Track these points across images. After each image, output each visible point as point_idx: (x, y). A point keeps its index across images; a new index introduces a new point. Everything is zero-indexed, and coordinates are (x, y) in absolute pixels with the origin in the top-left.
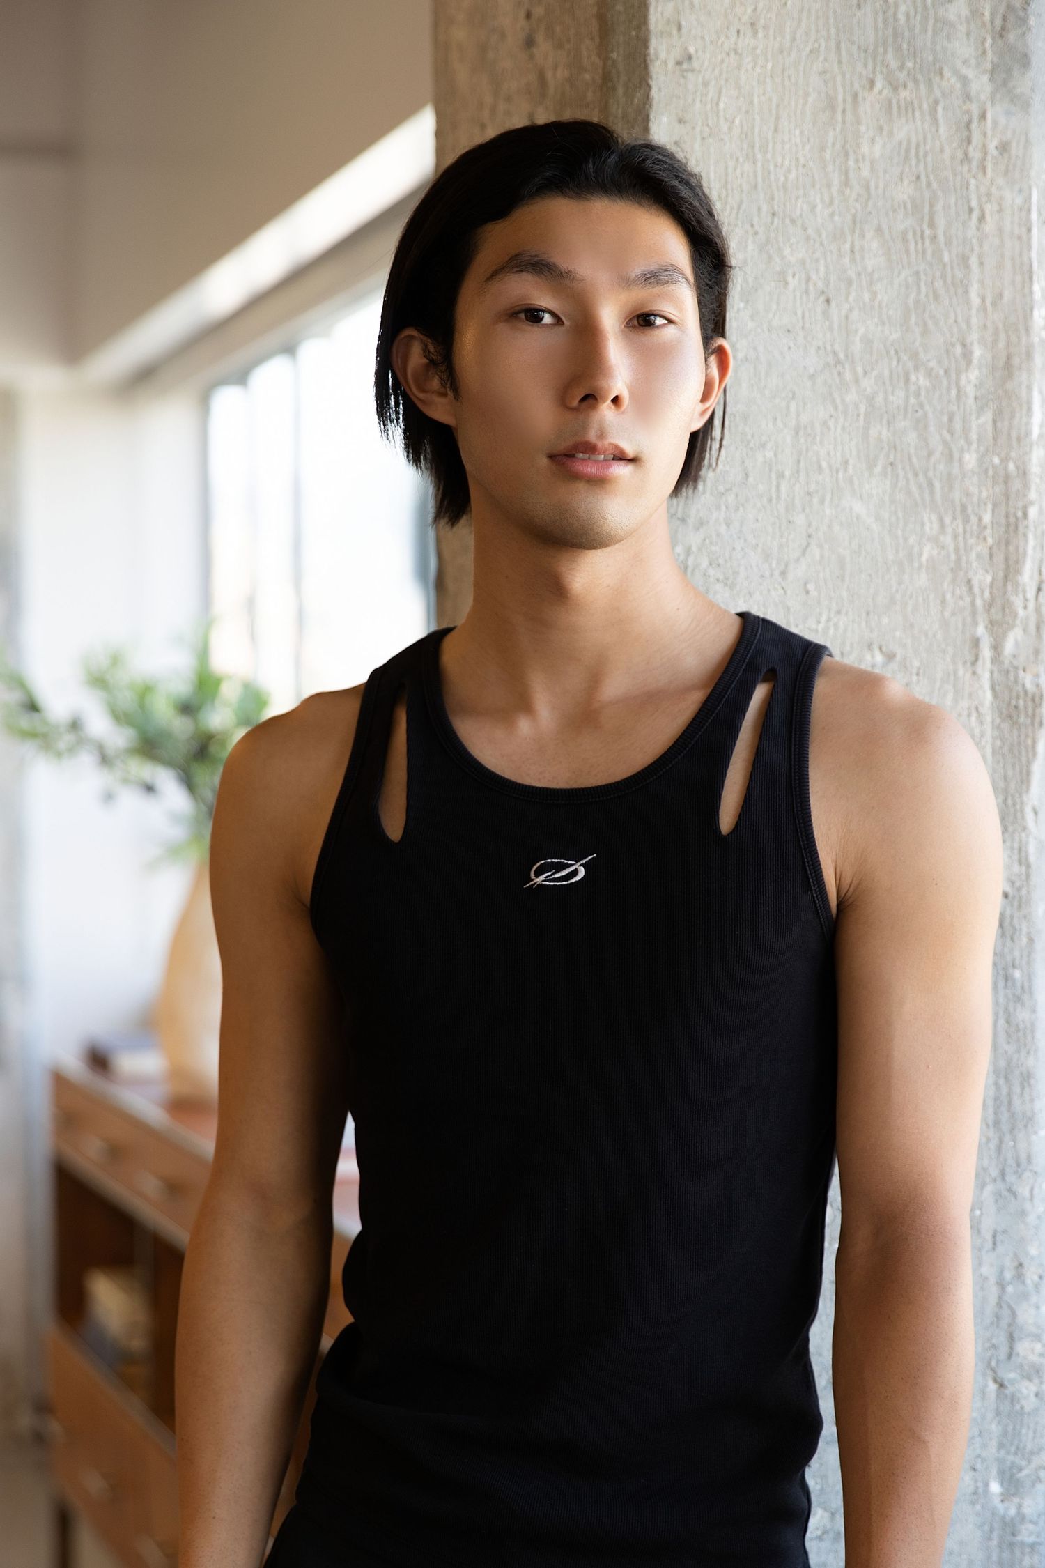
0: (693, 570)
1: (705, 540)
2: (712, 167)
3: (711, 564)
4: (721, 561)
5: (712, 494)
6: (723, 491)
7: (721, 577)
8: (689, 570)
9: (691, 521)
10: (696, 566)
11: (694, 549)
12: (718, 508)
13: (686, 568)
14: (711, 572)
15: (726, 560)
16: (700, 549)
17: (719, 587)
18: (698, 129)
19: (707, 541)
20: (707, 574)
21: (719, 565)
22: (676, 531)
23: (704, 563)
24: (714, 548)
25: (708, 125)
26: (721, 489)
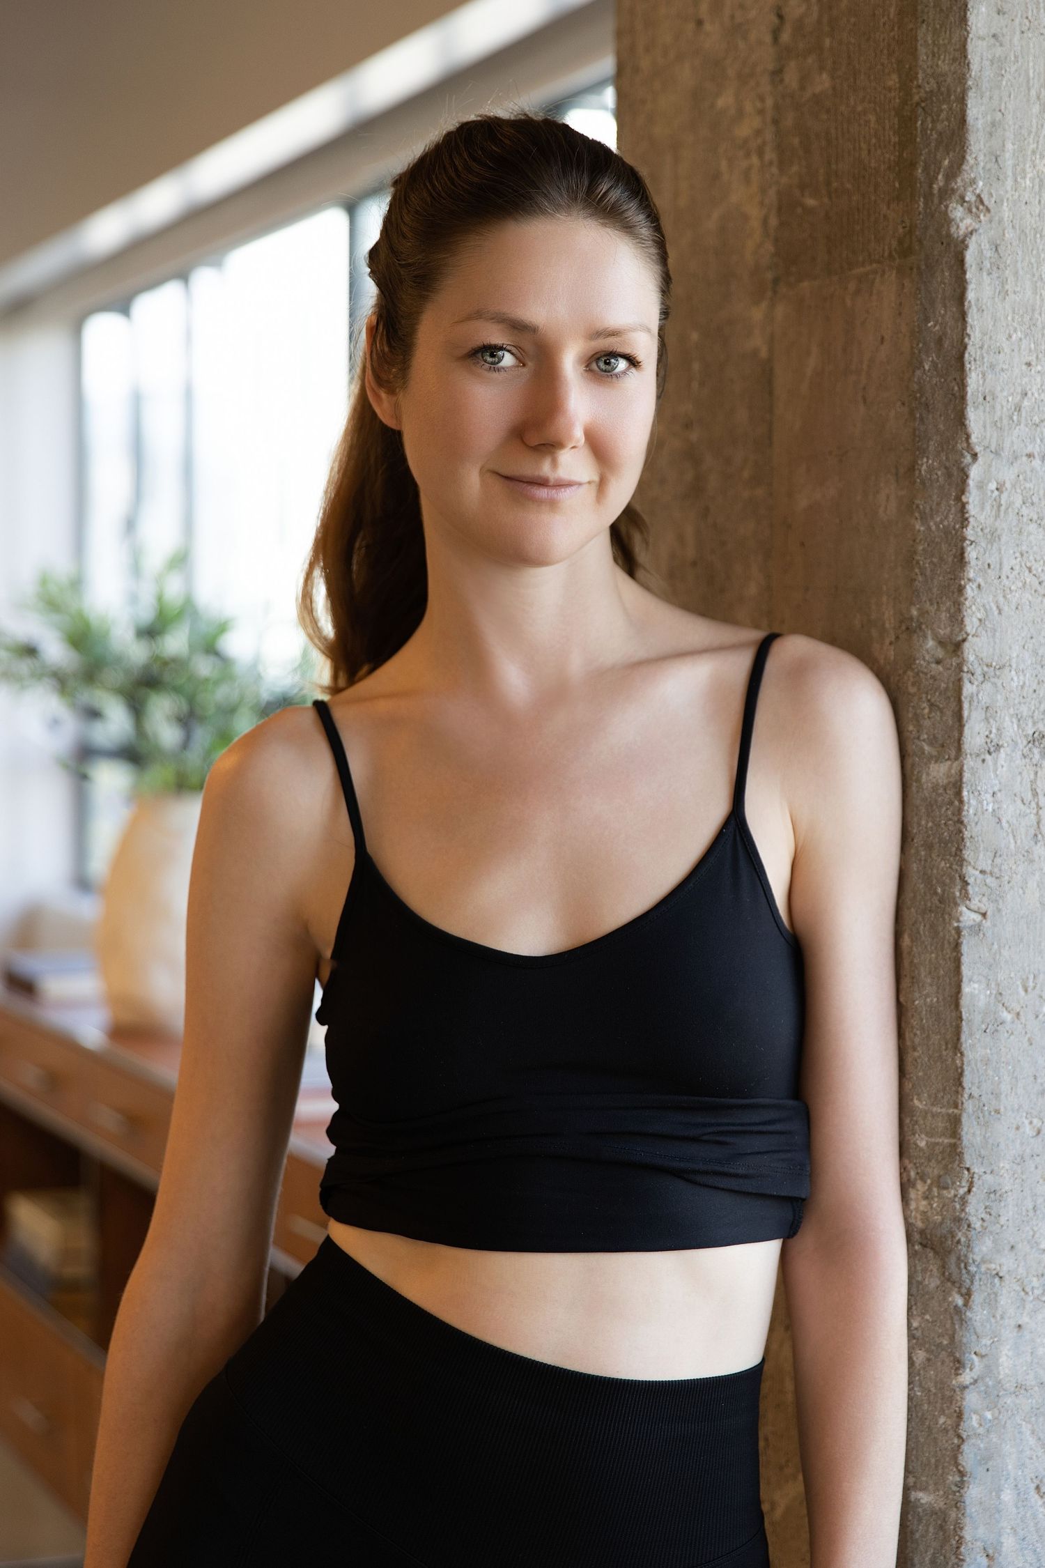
0: (1007, 509)
1: (1018, 476)
2: (1031, 64)
3: (1024, 503)
4: (1035, 499)
5: (1026, 426)
6: (1037, 422)
7: (1035, 517)
8: (1003, 508)
9: (1005, 454)
10: (1009, 505)
11: (1008, 485)
12: (1033, 440)
13: (1000, 505)
14: (1024, 511)
15: (1040, 499)
16: (1014, 486)
17: (1032, 527)
18: (1017, 21)
19: (1021, 477)
20: (1020, 514)
21: (1032, 504)
22: (990, 466)
23: (1018, 502)
24: (1028, 485)
25: (1027, 18)
26: (1036, 419)
